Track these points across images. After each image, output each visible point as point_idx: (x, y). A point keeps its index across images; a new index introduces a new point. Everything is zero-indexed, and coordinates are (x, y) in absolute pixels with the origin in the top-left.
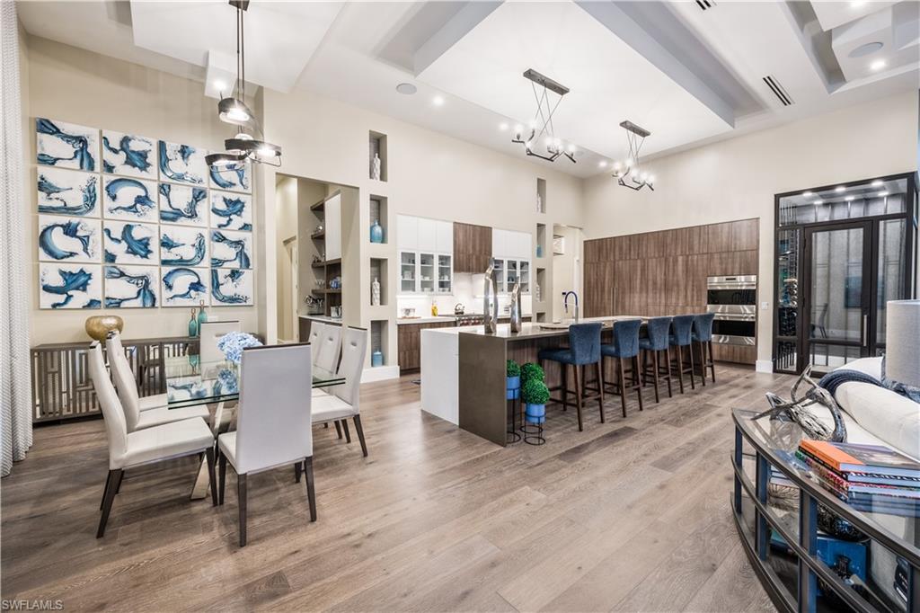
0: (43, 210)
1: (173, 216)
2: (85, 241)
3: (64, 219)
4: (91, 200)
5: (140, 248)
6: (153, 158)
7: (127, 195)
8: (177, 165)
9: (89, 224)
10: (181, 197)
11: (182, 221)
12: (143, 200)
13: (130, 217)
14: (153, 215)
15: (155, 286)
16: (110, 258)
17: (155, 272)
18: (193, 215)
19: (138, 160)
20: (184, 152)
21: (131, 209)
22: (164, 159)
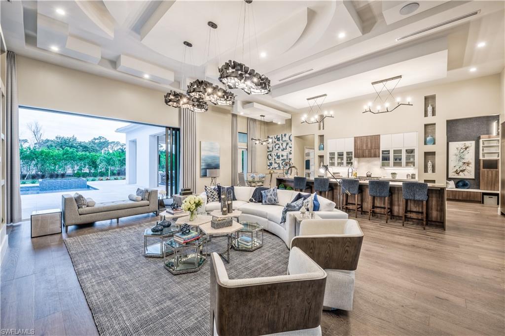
0: (268, 152)
1: (283, 150)
2: (272, 157)
3: (270, 153)
4: (273, 149)
5: (278, 157)
6: (281, 138)
7: (277, 146)
8: (284, 139)
9: (273, 154)
10: (285, 145)
11: (285, 150)
12: (279, 147)
13: (277, 151)
14: (280, 150)
15: (281, 165)
16: (275, 159)
17: (281, 162)
18: (286, 149)
19: (278, 139)
20: (285, 135)
21: (277, 150)
22: (282, 138)
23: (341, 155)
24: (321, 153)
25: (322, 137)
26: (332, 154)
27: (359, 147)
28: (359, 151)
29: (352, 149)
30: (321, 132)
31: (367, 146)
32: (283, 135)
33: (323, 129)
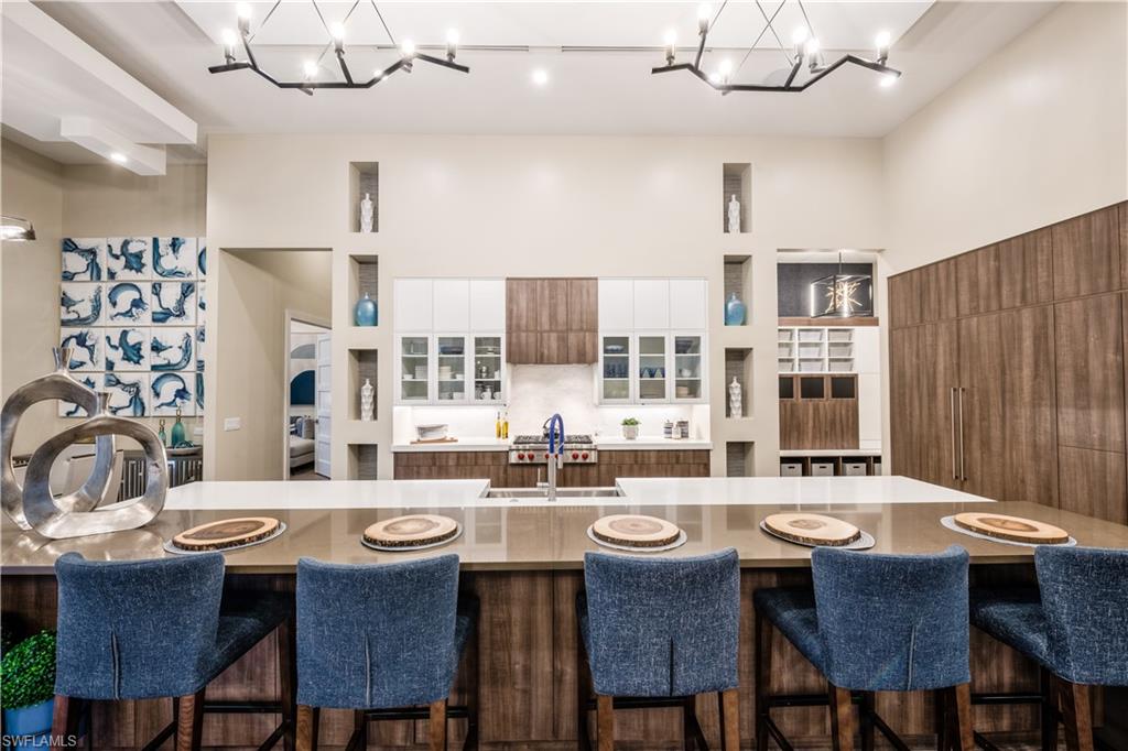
0: (64, 323)
1: (161, 317)
2: (91, 349)
3: (76, 331)
4: (97, 309)
5: (133, 353)
6: (148, 259)
8: (168, 262)
9: (97, 334)
10: (171, 294)
11: (172, 321)
12: (138, 303)
13: (125, 322)
14: (146, 317)
15: (146, 394)
16: (110, 365)
17: (146, 379)
18: (181, 313)
19: (134, 262)
20: (175, 245)
21: (128, 314)
22: (157, 257)
23: (452, 348)
24: (365, 338)
25: (366, 265)
26: (414, 345)
27: (524, 322)
28: (523, 335)
29: (497, 327)
30: (365, 244)
31: (553, 317)
32: (164, 242)
33: (375, 229)
